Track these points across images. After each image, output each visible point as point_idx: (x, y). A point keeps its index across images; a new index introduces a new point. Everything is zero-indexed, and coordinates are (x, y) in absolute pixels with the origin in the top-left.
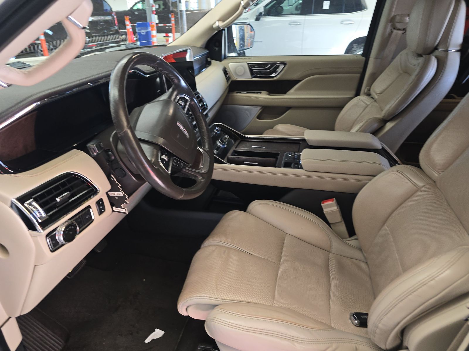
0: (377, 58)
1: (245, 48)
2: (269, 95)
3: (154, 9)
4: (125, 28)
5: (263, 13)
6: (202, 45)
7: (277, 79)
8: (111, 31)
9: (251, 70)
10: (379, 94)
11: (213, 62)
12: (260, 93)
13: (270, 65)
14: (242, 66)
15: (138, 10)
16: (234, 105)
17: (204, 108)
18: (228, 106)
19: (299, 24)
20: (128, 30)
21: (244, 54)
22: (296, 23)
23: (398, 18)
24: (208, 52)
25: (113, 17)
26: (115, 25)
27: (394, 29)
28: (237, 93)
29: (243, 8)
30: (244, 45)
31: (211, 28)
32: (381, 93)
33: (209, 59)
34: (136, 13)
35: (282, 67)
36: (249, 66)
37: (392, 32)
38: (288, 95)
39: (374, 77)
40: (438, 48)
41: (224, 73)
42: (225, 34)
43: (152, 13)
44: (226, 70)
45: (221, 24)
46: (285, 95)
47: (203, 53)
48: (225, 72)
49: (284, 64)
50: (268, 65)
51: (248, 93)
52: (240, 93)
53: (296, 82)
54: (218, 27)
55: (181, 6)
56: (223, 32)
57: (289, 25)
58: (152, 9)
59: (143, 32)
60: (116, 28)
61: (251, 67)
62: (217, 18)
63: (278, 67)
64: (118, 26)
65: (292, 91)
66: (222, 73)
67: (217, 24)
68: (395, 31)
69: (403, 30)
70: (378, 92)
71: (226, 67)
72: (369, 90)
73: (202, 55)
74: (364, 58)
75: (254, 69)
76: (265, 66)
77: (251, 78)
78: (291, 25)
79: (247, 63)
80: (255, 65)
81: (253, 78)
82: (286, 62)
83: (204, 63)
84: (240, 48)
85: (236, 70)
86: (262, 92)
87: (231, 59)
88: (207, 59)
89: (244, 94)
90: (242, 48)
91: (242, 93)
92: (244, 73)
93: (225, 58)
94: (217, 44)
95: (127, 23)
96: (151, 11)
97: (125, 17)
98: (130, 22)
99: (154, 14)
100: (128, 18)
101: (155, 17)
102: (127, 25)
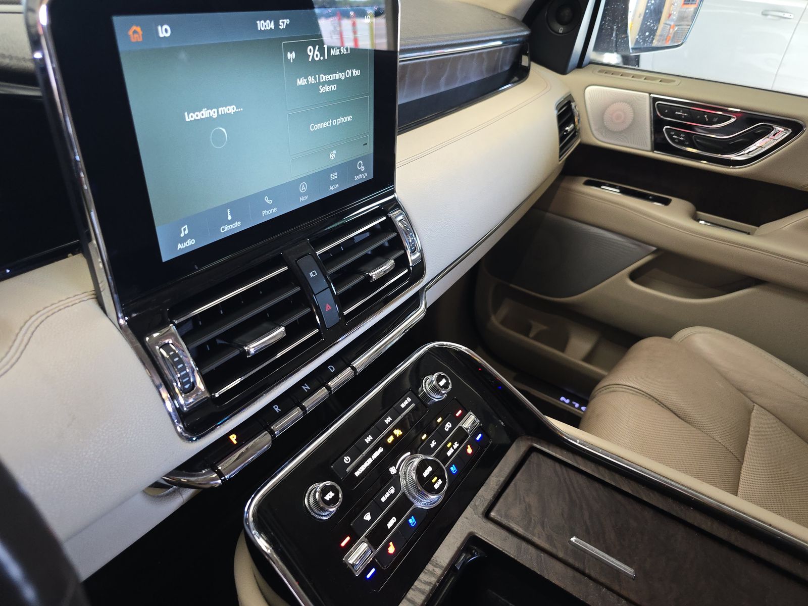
1: (655, 43)
2: (696, 219)
6: (515, 10)
7: (745, 174)
9: (657, 124)
11: (537, 72)
12: (666, 202)
13: (733, 120)
14: (630, 102)
18: (548, 214)
19: (787, 15)
21: (637, 61)
22: (781, 14)
24: (526, 33)
28: (588, 183)
30: (653, 32)
33: (525, 61)
35: (781, 132)
36: (657, 108)
38: (763, 236)
41: (560, 117)
44: (573, 104)
47: (505, 33)
48: (566, 113)
49: (794, 126)
50: (730, 118)
51: (624, 191)
52: (599, 185)
57: (764, 17)
61: (661, 112)
63: (764, 132)
71: (574, 96)
73: (506, 41)
75: (670, 123)
76: (715, 120)
77: (649, 147)
78: (769, 17)
79: (647, 94)
80: (679, 109)
81: (655, 152)
82: (800, 122)
83: (507, 68)
84: (637, 42)
85: (606, 113)
86: (672, 201)
87: (600, 71)
88: (518, 59)
89: (610, 194)
90: (644, 41)
91: (603, 187)
92: (630, 129)
93: (580, 65)
94: (567, 13)
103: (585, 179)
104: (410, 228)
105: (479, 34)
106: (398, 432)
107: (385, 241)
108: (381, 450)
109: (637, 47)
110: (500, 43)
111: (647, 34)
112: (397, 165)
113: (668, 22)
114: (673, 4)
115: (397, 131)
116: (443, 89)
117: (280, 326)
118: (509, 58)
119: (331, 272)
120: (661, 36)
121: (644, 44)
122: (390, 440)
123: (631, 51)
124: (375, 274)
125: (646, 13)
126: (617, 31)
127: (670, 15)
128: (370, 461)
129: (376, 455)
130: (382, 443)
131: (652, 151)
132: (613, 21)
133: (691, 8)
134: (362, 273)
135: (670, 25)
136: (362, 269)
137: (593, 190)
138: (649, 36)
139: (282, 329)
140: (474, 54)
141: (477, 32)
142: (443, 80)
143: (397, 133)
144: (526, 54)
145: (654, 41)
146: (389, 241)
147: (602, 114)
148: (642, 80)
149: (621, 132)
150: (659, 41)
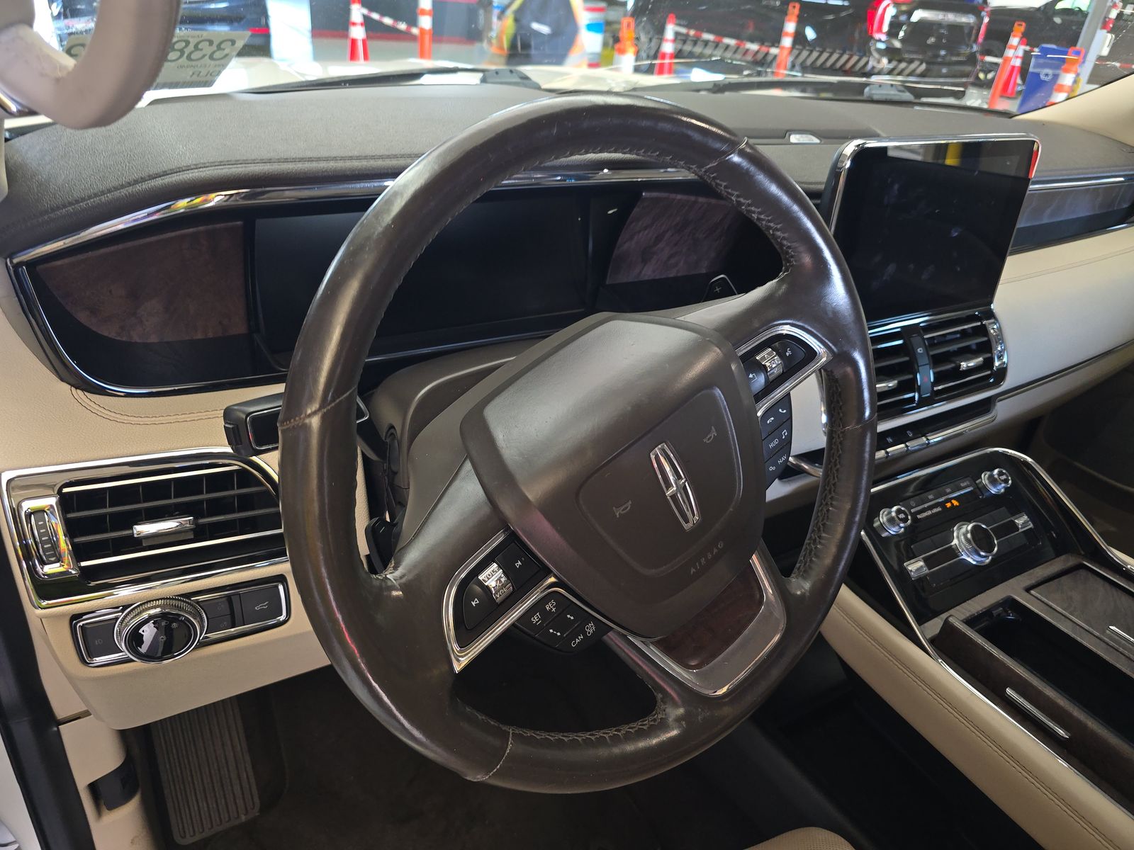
3: (1113, 14)
4: (1000, 54)
8: (958, 55)
20: (1007, 60)
25: (980, 19)
26: (976, 41)
34: (1058, 20)
43: (1100, 25)
58: (1109, 11)
59: (1047, 75)
60: (975, 48)
64: (982, 45)
83: (1125, 206)
95: (1014, 41)
96: (1101, 20)
97: (1016, 25)
98: (1024, 39)
99: (1105, 31)
100: (1022, 29)
101: (1106, 38)
102: (1011, 47)
104: (1000, 338)
105: (1101, 170)
106: (956, 503)
107: (972, 342)
108: (939, 509)
110: (1122, 179)
112: (1001, 282)
115: (1009, 251)
116: (1045, 221)
117: (894, 380)
119: (932, 353)
122: (949, 505)
124: (964, 365)
128: (929, 513)
129: (935, 510)
130: (942, 504)
134: (954, 362)
136: (954, 359)
139: (896, 382)
140: (1089, 189)
141: (1098, 168)
142: (1048, 211)
143: (1007, 254)
146: (977, 344)
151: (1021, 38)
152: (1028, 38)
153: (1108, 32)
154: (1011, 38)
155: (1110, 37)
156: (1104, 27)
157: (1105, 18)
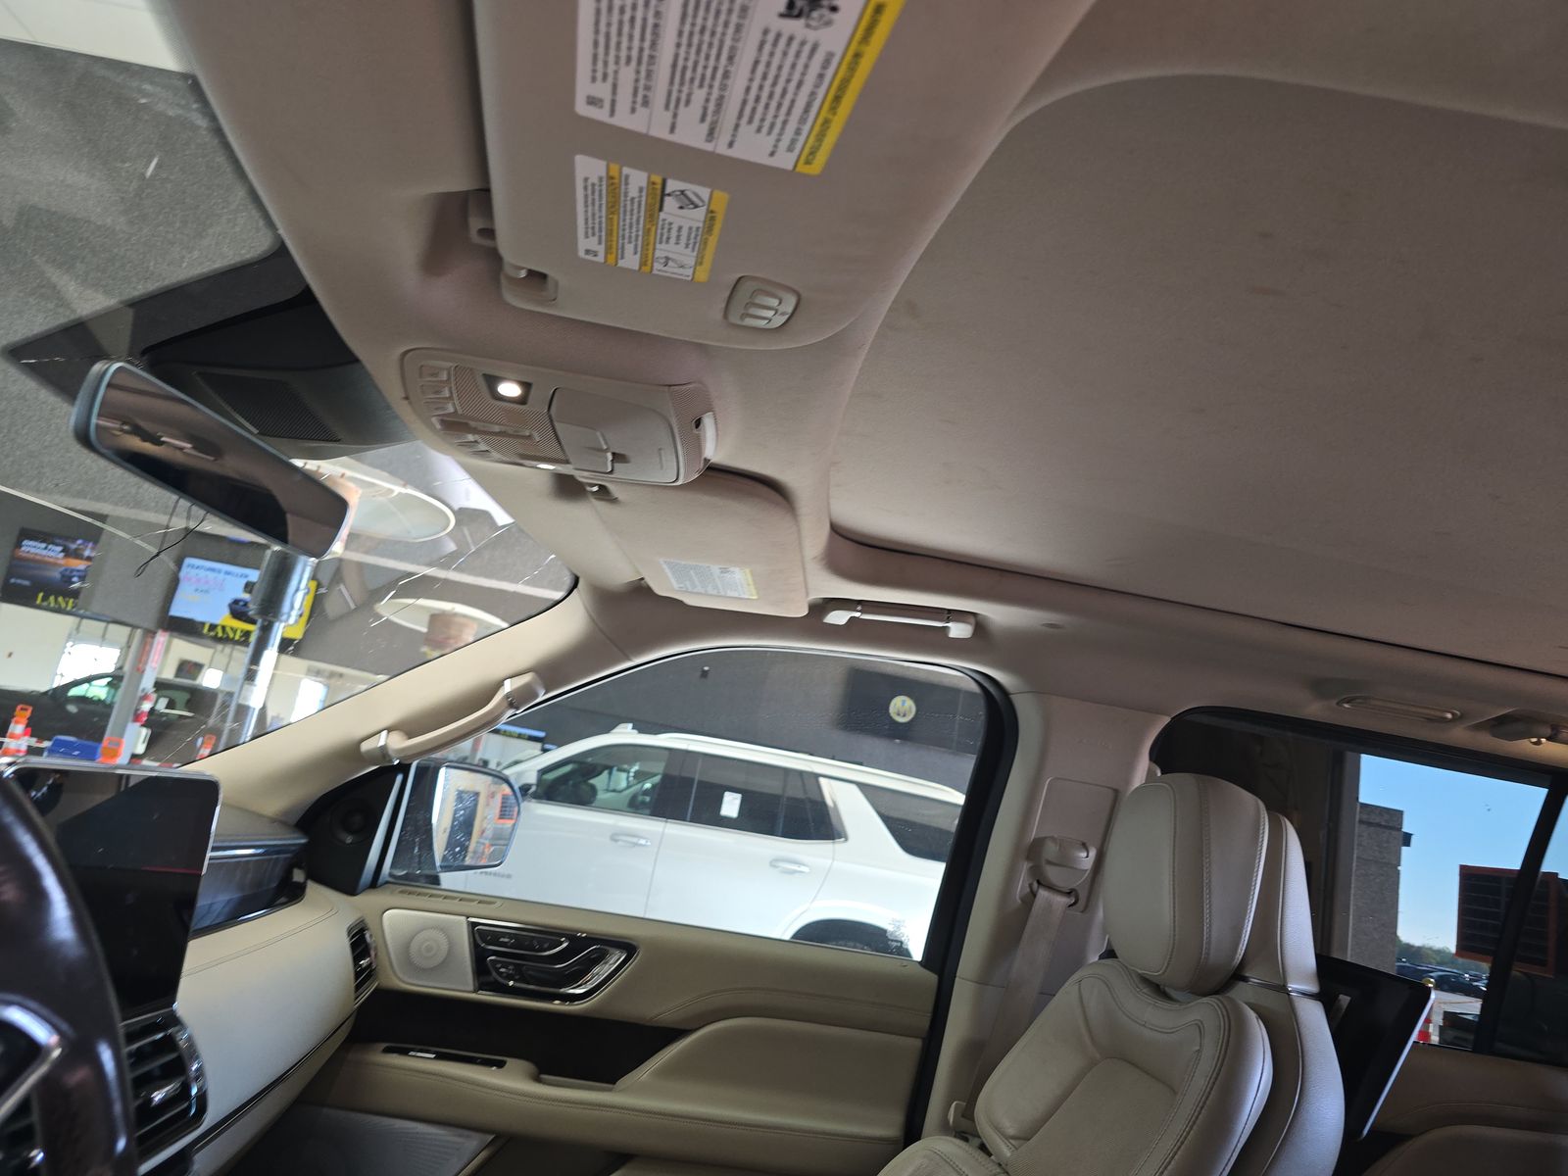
0: (983, 980)
1: (468, 861)
2: (537, 1080)
3: (146, 706)
5: (533, 789)
6: (286, 813)
7: (586, 1010)
9: (479, 955)
10: (1014, 1138)
11: (314, 890)
12: (500, 1065)
13: (565, 945)
14: (442, 929)
15: (82, 700)
16: (353, 1110)
17: (186, 1111)
18: (325, 1110)
19: (643, 842)
22: (635, 840)
23: (1051, 850)
24: (303, 841)
27: (1042, 883)
28: (387, 1051)
29: (506, 704)
30: (465, 849)
31: (351, 752)
32: (1025, 1137)
33: (298, 876)
34: (73, 709)
35: (616, 958)
36: (477, 936)
37: (1034, 894)
38: (623, 1090)
39: (981, 1061)
40: (1247, 975)
41: (354, 946)
42: (402, 790)
43: (131, 718)
44: (366, 934)
45: (397, 743)
46: (610, 1090)
47: (280, 839)
48: (360, 942)
49: (629, 948)
50: (559, 942)
51: (440, 1057)
52: (404, 1052)
53: (668, 1035)
54: (383, 751)
55: (252, 691)
56: (399, 778)
57: (615, 843)
58: (139, 706)
61: (483, 940)
62: (389, 719)
63: (599, 958)
65: (645, 1072)
66: (343, 944)
67: (382, 740)
68: (1043, 894)
69: (1069, 894)
70: (1011, 1131)
71: (371, 923)
72: (968, 1112)
73: (271, 850)
74: (933, 978)
75: (495, 953)
76: (546, 946)
77: (471, 987)
78: (620, 843)
79: (463, 918)
80: (504, 935)
81: (480, 992)
82: (634, 943)
84: (444, 858)
85: (412, 944)
86: (508, 1064)
87: (402, 892)
88: (288, 873)
89: (423, 1063)
90: (455, 859)
91: (412, 1053)
92: (445, 965)
93: (374, 884)
94: (357, 820)
95: (17, 728)
96: (133, 711)
97: (19, 707)
98: (29, 729)
99: (138, 724)
100: (28, 714)
101: (140, 733)
102: (13, 736)
103: (384, 1045)
109: (445, 864)
111: (458, 849)
113: (482, 841)
114: (486, 818)
118: (278, 871)
120: (475, 852)
121: (454, 861)
123: (439, 869)
124: (155, 1097)
125: (453, 827)
126: (420, 845)
127: (483, 832)
131: (475, 991)
132: (416, 832)
133: (509, 824)
135: (484, 844)
137: (396, 1060)
138: (459, 852)
144: (300, 868)
145: (467, 859)
147: (406, 947)
148: (456, 901)
149: (432, 969)
150: (472, 858)
151: (27, 726)
152: (35, 729)
153: (143, 726)
154: (12, 726)
155: (145, 732)
156: (137, 718)
157: (137, 710)
